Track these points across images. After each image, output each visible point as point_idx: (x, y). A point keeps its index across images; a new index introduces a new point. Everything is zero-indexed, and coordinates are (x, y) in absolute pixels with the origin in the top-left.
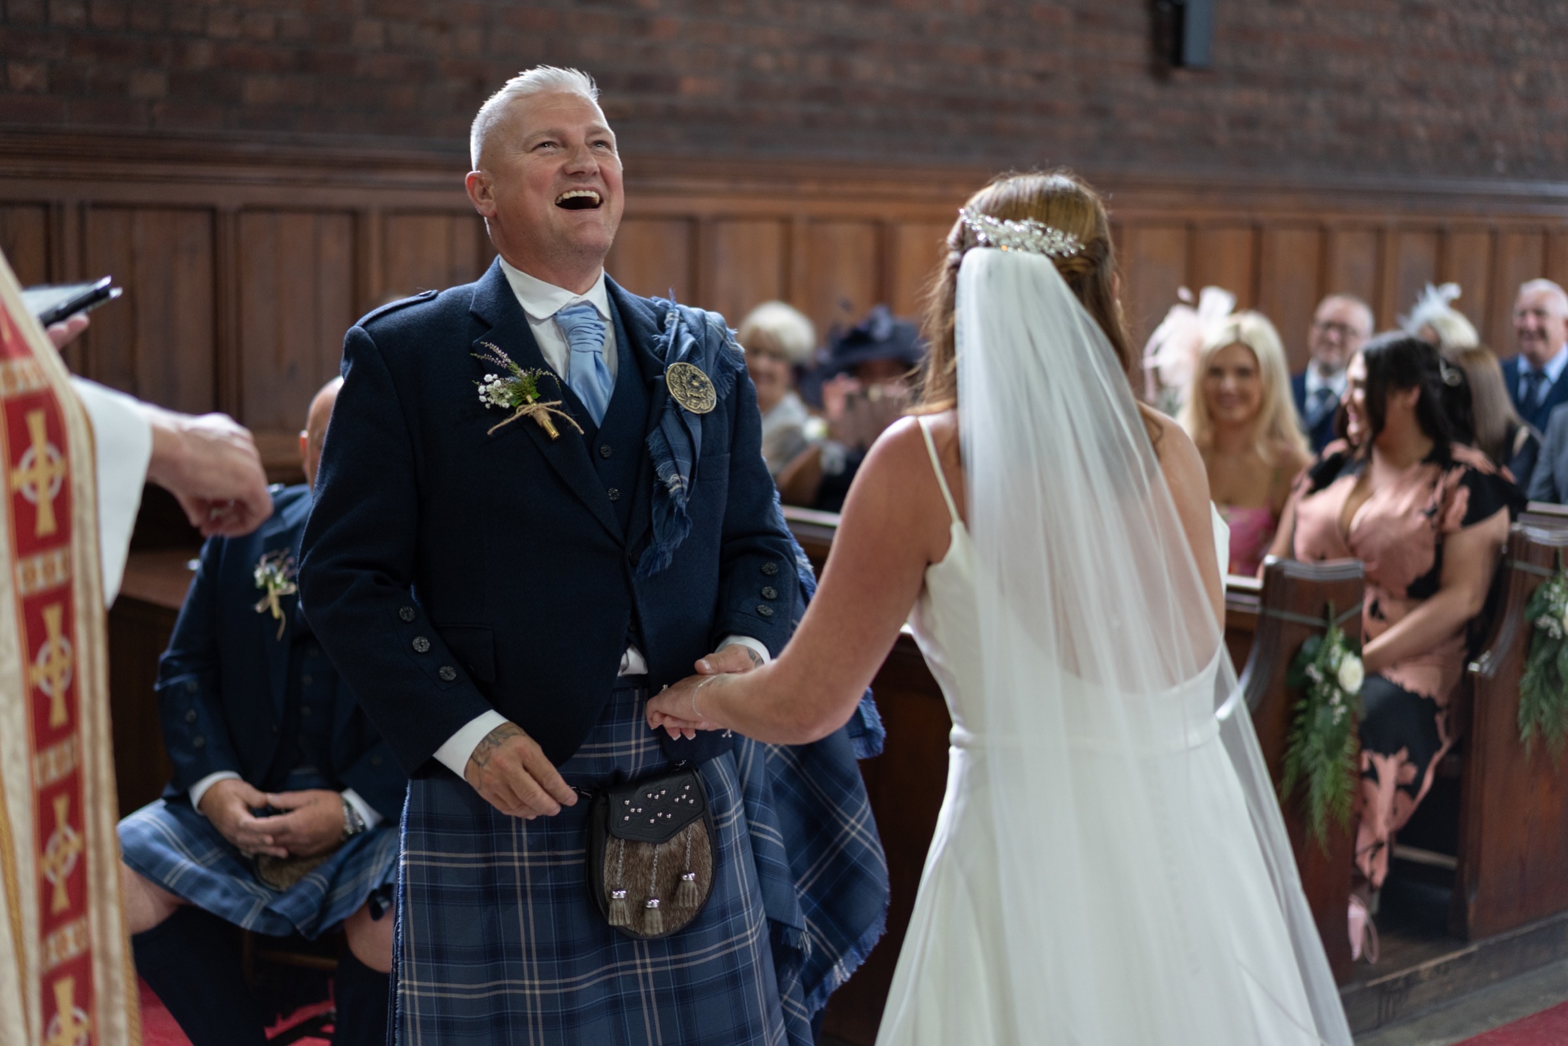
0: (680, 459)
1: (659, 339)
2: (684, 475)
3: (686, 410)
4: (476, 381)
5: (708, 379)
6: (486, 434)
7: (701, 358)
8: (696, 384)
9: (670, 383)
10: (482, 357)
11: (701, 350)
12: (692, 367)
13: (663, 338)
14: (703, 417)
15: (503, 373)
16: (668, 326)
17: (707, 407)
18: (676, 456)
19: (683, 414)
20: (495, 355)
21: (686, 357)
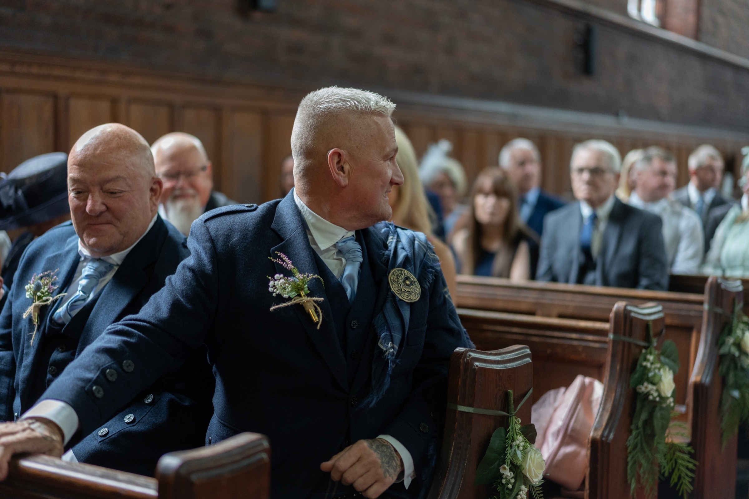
0: (395, 333)
1: (384, 253)
2: (396, 345)
3: (400, 300)
4: (269, 277)
5: (415, 280)
6: (269, 310)
7: (411, 266)
8: (408, 282)
9: (391, 281)
10: (275, 260)
11: (411, 260)
12: (406, 271)
13: (387, 252)
14: (412, 305)
15: (288, 274)
16: (389, 245)
17: (415, 298)
18: (393, 331)
19: (398, 303)
20: (283, 261)
21: (402, 265)
